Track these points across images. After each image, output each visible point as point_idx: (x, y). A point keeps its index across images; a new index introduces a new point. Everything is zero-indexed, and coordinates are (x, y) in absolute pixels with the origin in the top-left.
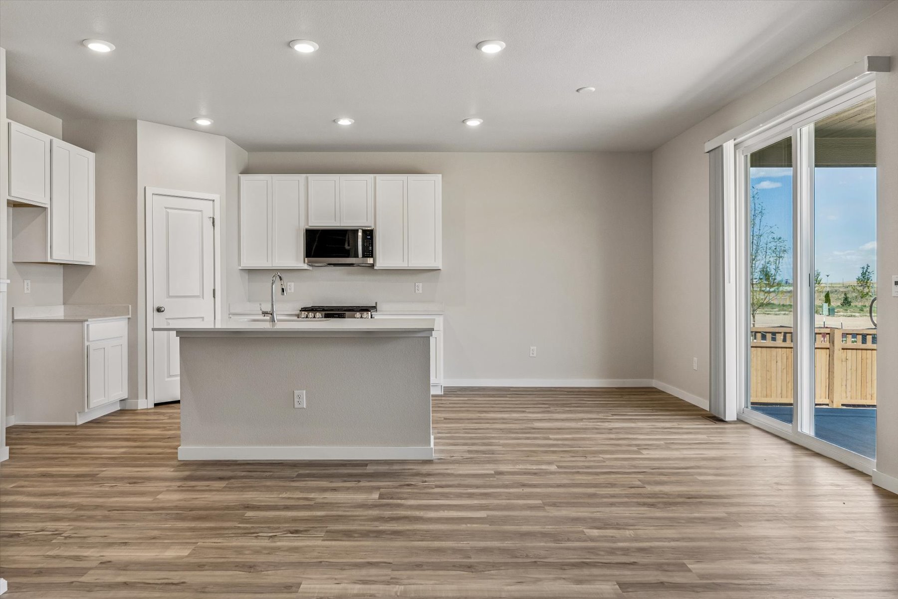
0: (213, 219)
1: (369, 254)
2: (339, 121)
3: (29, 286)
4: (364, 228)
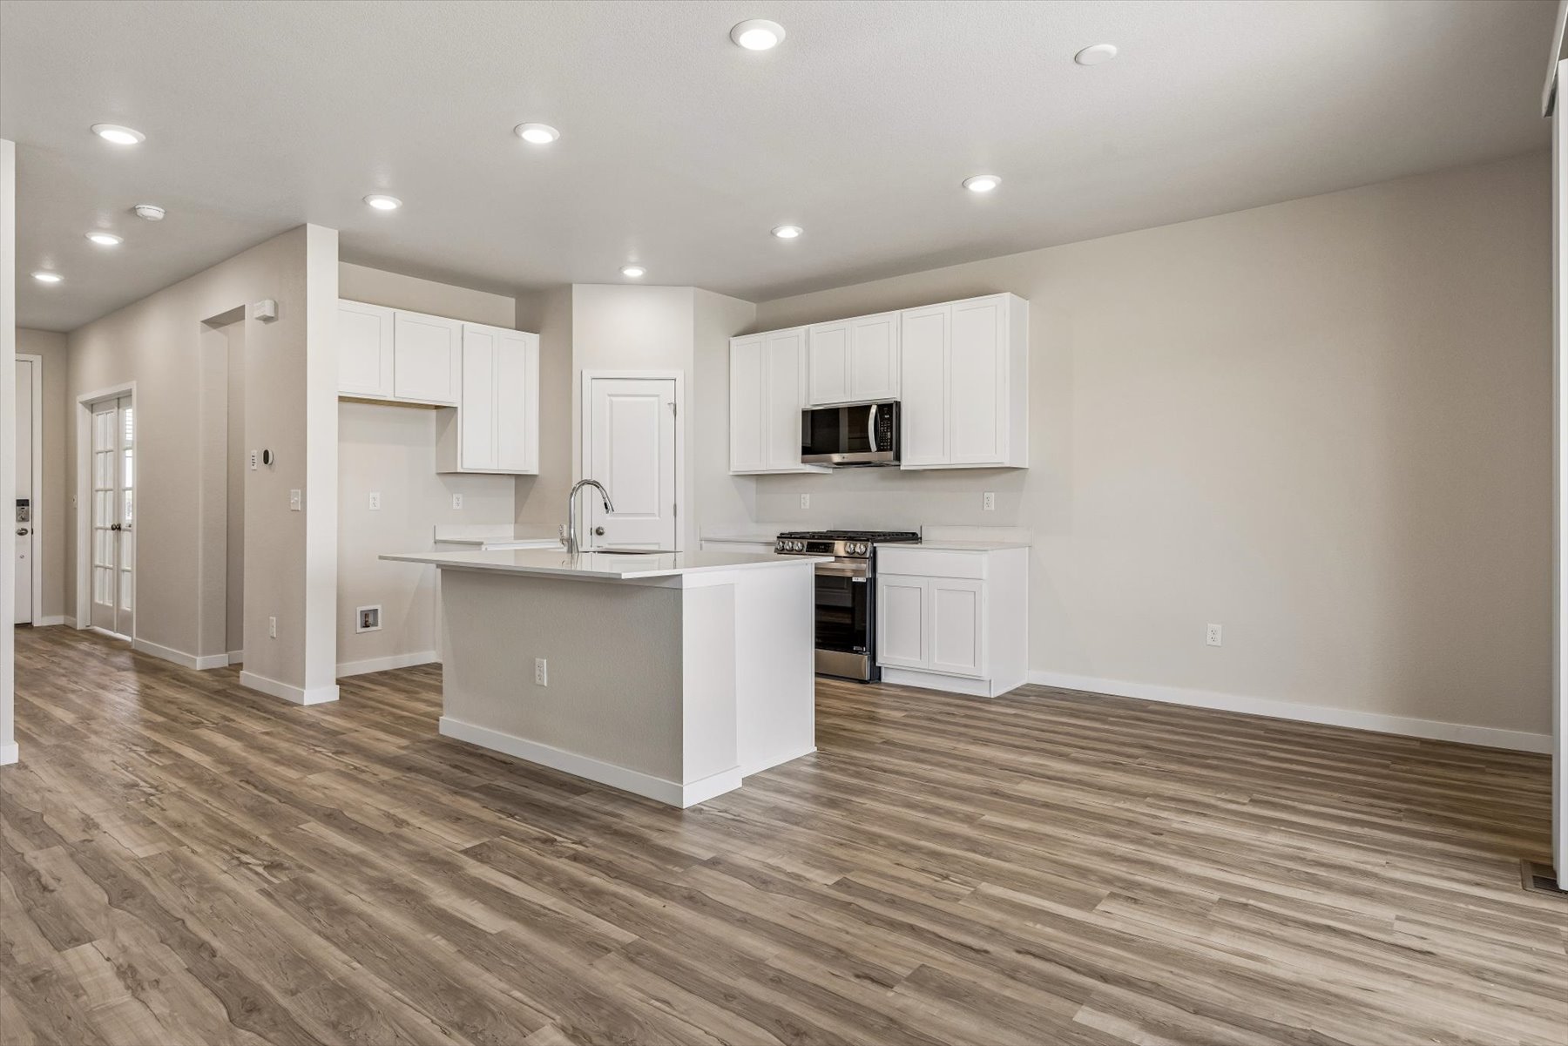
0: (675, 405)
1: (887, 446)
2: (779, 231)
3: (460, 501)
4: (880, 402)
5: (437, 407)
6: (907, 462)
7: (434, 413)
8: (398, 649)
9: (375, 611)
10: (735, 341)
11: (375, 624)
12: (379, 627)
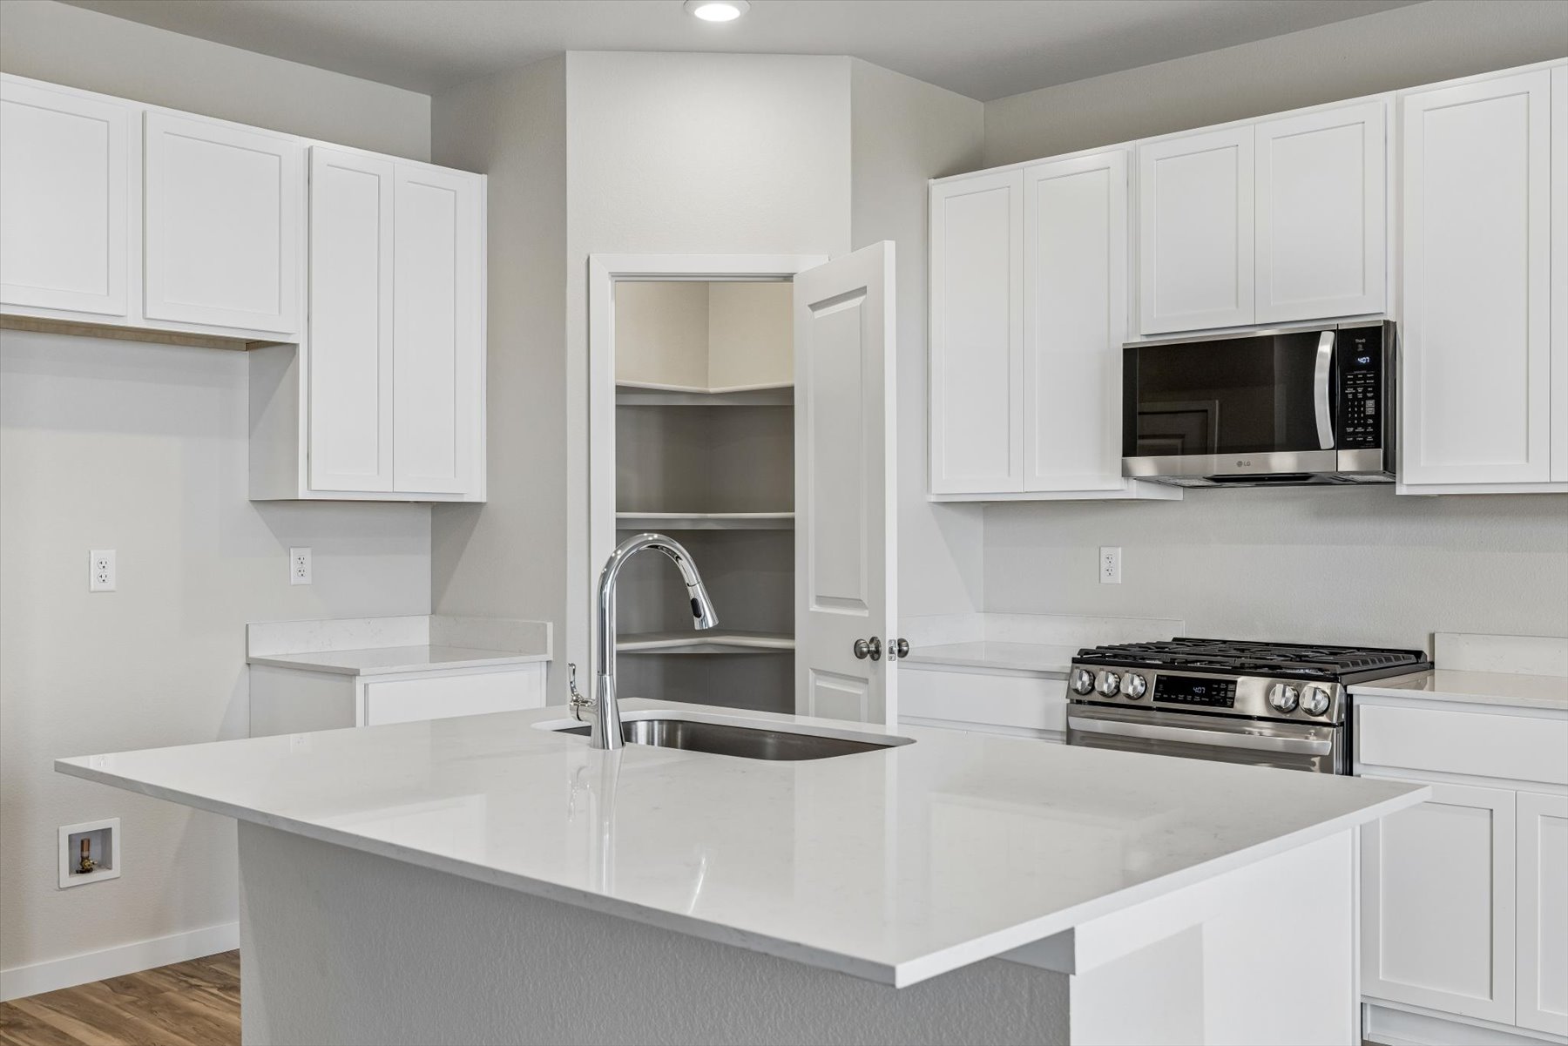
1: (1365, 434)
3: (307, 566)
4: (1345, 325)
5: (252, 345)
6: (1415, 476)
7: (243, 359)
8: (158, 924)
9: (106, 833)
10: (942, 189)
11: (106, 864)
12: (116, 871)
